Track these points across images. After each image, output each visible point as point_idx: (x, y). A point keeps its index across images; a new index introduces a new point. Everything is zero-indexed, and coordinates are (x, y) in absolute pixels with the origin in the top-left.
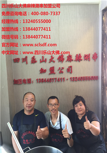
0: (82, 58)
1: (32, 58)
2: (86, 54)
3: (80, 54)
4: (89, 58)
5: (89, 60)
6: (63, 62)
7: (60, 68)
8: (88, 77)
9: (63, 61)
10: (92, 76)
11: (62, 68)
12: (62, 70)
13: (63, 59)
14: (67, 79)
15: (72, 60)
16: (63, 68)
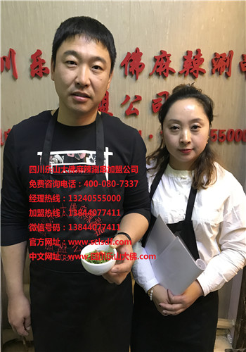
0: (206, 66)
1: (32, 56)
2: (220, 53)
3: (198, 51)
4: (229, 68)
5: (227, 76)
6: (139, 77)
7: (127, 98)
8: (217, 133)
9: (140, 73)
10: (231, 128)
11: (136, 97)
12: (135, 106)
13: (142, 66)
14: (151, 137)
15: (172, 72)
16: (138, 99)
